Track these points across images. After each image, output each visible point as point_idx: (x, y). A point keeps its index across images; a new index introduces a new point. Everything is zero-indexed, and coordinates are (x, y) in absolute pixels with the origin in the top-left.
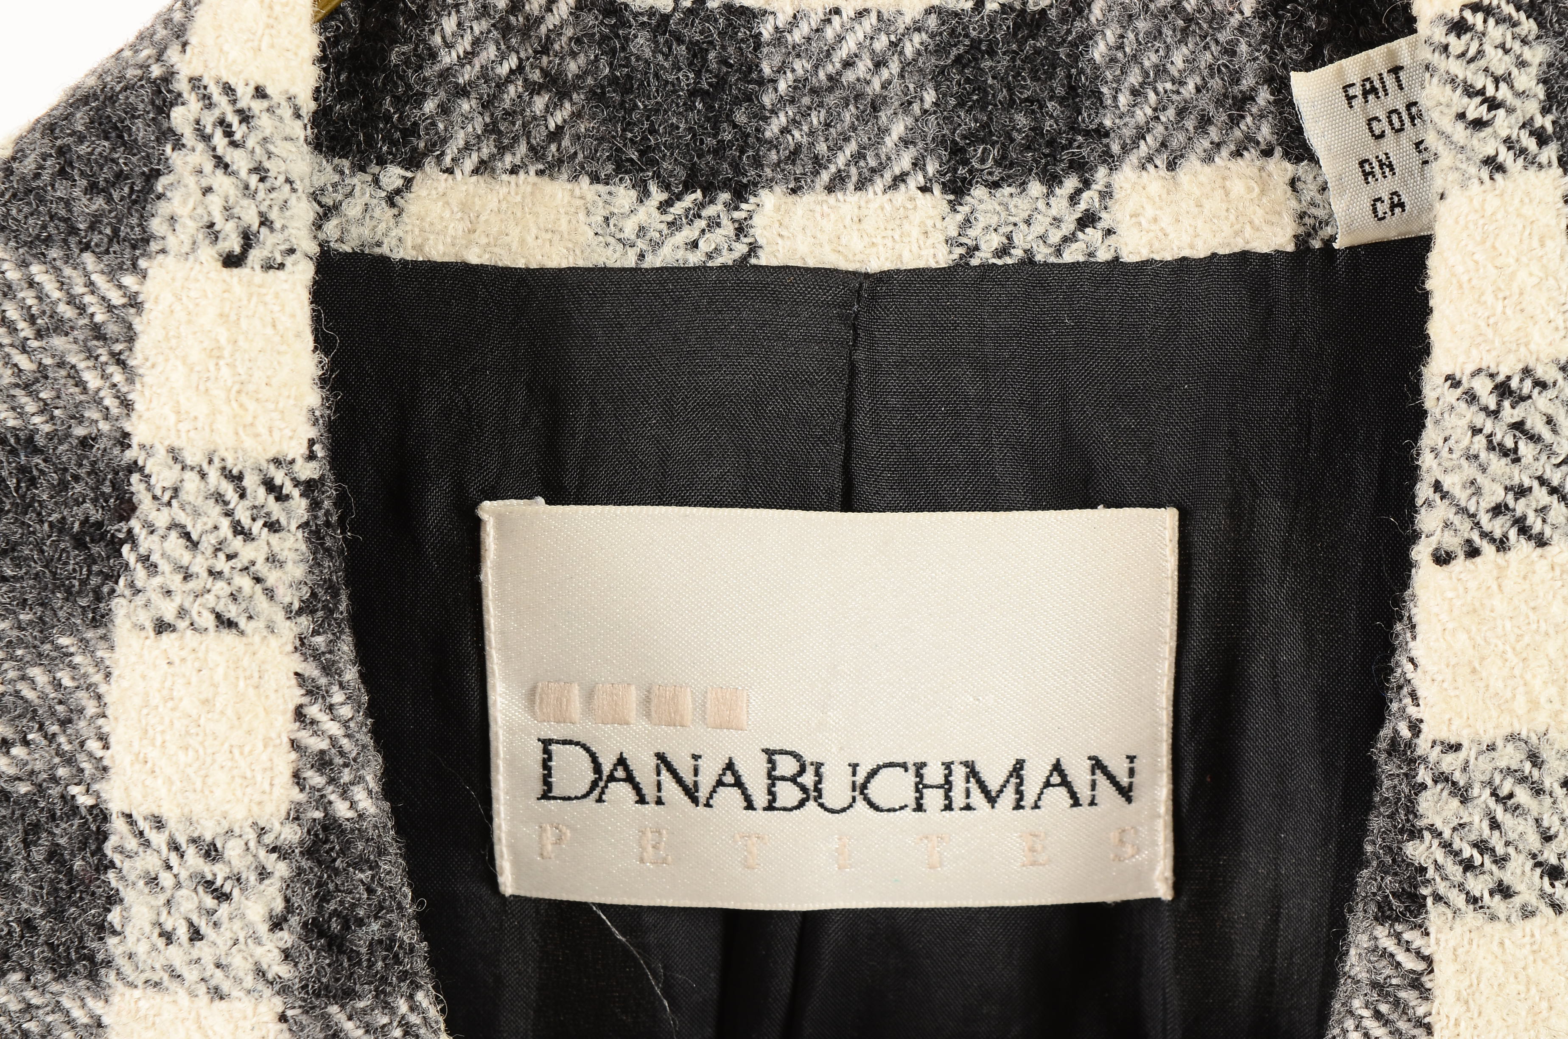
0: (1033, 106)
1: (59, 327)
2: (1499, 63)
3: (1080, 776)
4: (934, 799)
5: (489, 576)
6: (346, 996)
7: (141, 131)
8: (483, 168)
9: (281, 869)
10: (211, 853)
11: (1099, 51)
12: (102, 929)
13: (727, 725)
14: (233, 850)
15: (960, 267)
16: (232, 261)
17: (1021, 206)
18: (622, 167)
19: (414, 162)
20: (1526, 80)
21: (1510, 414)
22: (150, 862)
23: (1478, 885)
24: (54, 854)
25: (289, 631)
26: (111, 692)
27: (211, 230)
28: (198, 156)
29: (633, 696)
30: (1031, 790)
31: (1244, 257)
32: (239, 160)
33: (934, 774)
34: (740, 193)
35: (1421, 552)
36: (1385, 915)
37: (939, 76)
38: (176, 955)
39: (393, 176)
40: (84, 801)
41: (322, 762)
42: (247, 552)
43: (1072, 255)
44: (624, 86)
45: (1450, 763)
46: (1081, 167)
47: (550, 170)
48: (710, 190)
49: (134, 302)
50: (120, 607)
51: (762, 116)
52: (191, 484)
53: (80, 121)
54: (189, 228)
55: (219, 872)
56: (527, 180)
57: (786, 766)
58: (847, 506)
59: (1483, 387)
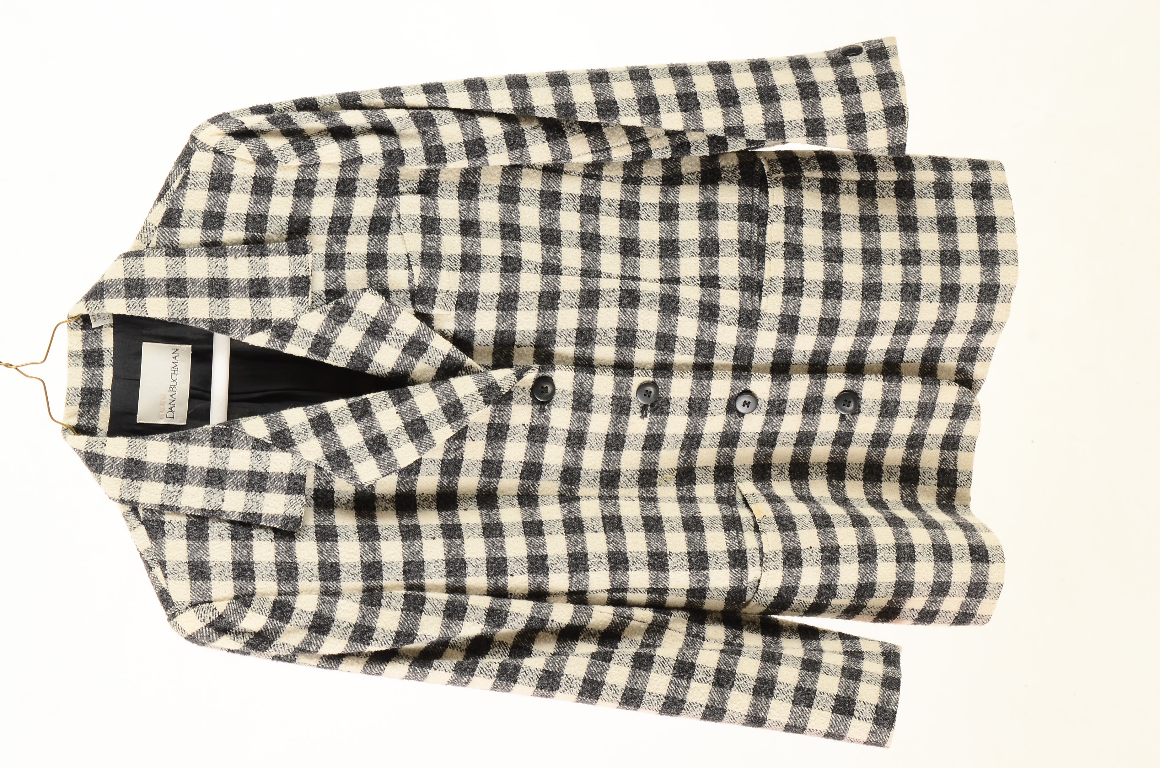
0: (95, 356)
1: (112, 466)
2: (92, 305)
3: (175, 355)
4: (176, 372)
5: (146, 422)
6: (189, 438)
7: (90, 455)
8: (98, 420)
9: (174, 443)
10: (172, 451)
11: (89, 349)
12: (181, 465)
13: (166, 396)
14: (171, 449)
15: (113, 366)
16: (105, 445)
17: (106, 359)
18: (99, 404)
19: (97, 428)
20: (94, 303)
21: (131, 306)
22: (173, 459)
23: (184, 312)
24: (172, 470)
25: (147, 441)
26: (153, 462)
27: (102, 447)
28: (93, 448)
29: (162, 407)
30: (176, 361)
31: (114, 334)
32: (94, 444)
33: (173, 372)
34: (103, 390)
35: (147, 316)
36: (188, 322)
37: (90, 367)
38: (183, 457)
39: (98, 430)
40: (166, 466)
41: (162, 439)
42: (138, 445)
43: (112, 353)
44: (89, 403)
45: (170, 315)
46: (102, 352)
47: (99, 412)
48: (102, 394)
49: (109, 457)
50: (143, 460)
51: (94, 388)
52: (130, 451)
53: (89, 463)
54: (101, 450)
55: (174, 451)
56: (99, 415)
57: (171, 389)
58: (139, 380)
59: (128, 309)
